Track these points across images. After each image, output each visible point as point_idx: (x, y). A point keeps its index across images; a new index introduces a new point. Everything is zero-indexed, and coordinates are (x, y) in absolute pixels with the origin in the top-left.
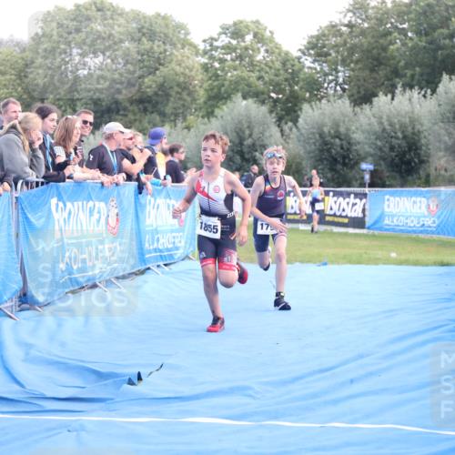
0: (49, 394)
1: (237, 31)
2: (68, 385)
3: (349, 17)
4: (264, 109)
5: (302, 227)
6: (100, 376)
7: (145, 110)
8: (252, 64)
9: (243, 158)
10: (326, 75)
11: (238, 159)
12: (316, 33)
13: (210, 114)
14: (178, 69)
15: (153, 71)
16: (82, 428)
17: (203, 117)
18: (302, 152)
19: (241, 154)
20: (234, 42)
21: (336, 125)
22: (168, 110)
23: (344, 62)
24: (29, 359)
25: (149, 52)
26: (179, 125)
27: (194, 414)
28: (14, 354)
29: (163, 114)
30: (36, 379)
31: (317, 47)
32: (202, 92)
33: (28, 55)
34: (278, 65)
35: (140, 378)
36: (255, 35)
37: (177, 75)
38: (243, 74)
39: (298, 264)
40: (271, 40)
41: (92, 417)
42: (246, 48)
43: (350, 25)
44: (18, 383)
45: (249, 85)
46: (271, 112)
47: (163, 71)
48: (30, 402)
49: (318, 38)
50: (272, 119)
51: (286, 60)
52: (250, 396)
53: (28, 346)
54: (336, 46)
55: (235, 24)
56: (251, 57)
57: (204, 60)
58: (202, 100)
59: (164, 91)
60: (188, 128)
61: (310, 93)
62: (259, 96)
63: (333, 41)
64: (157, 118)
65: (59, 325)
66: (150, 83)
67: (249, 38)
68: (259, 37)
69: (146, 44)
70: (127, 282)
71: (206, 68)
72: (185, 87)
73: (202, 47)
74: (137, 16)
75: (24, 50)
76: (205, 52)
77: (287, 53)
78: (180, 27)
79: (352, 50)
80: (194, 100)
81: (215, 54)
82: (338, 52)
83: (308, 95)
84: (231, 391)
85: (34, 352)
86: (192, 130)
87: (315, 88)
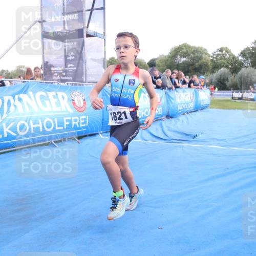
0: (175, 138)
1: (221, 50)
2: (179, 137)
3: (253, 45)
4: (228, 70)
5: (237, 101)
6: (187, 135)
7: (196, 72)
8: (225, 59)
9: (221, 83)
10: (244, 61)
11: (219, 83)
12: (243, 50)
13: (213, 72)
14: (204, 61)
15: (198, 61)
16: (183, 147)
17: (211, 73)
18: (238, 82)
19: (221, 82)
20: (220, 53)
21: (248, 74)
22: (202, 71)
23: (250, 58)
24: (169, 130)
25: (197, 57)
26: (205, 75)
27: (208, 145)
28: (166, 129)
29: (200, 72)
30: (171, 135)
31: (243, 54)
32: (211, 67)
33: (167, 58)
34: (231, 58)
35: (197, 136)
36: (226, 51)
37: (204, 62)
38: (223, 61)
39: (236, 110)
40: (230, 52)
41: (185, 144)
42: (223, 55)
43: (253, 48)
44: (166, 135)
45: (224, 63)
46: (230, 71)
47: (200, 62)
48: (170, 140)
49: (243, 51)
50: (230, 73)
51: (234, 57)
52: (226, 141)
53: (168, 127)
54: (248, 53)
55: (221, 48)
56: (225, 57)
57: (211, 58)
58: (210, 69)
59: (201, 66)
60: (207, 76)
61: (240, 65)
62: (227, 67)
63: (247, 52)
64: (199, 73)
65: (176, 123)
66: (197, 65)
67: (224, 52)
68: (227, 51)
69: (196, 54)
70: (193, 113)
71: (212, 60)
72: (206, 65)
73: (211, 55)
74: (194, 47)
75: (166, 57)
76: (212, 57)
77: (234, 55)
78: (205, 50)
79: (253, 54)
80: (208, 69)
81: (215, 56)
82: (249, 55)
83: (239, 67)
84: (221, 140)
85: (170, 129)
86: (208, 76)
87: (241, 65)
